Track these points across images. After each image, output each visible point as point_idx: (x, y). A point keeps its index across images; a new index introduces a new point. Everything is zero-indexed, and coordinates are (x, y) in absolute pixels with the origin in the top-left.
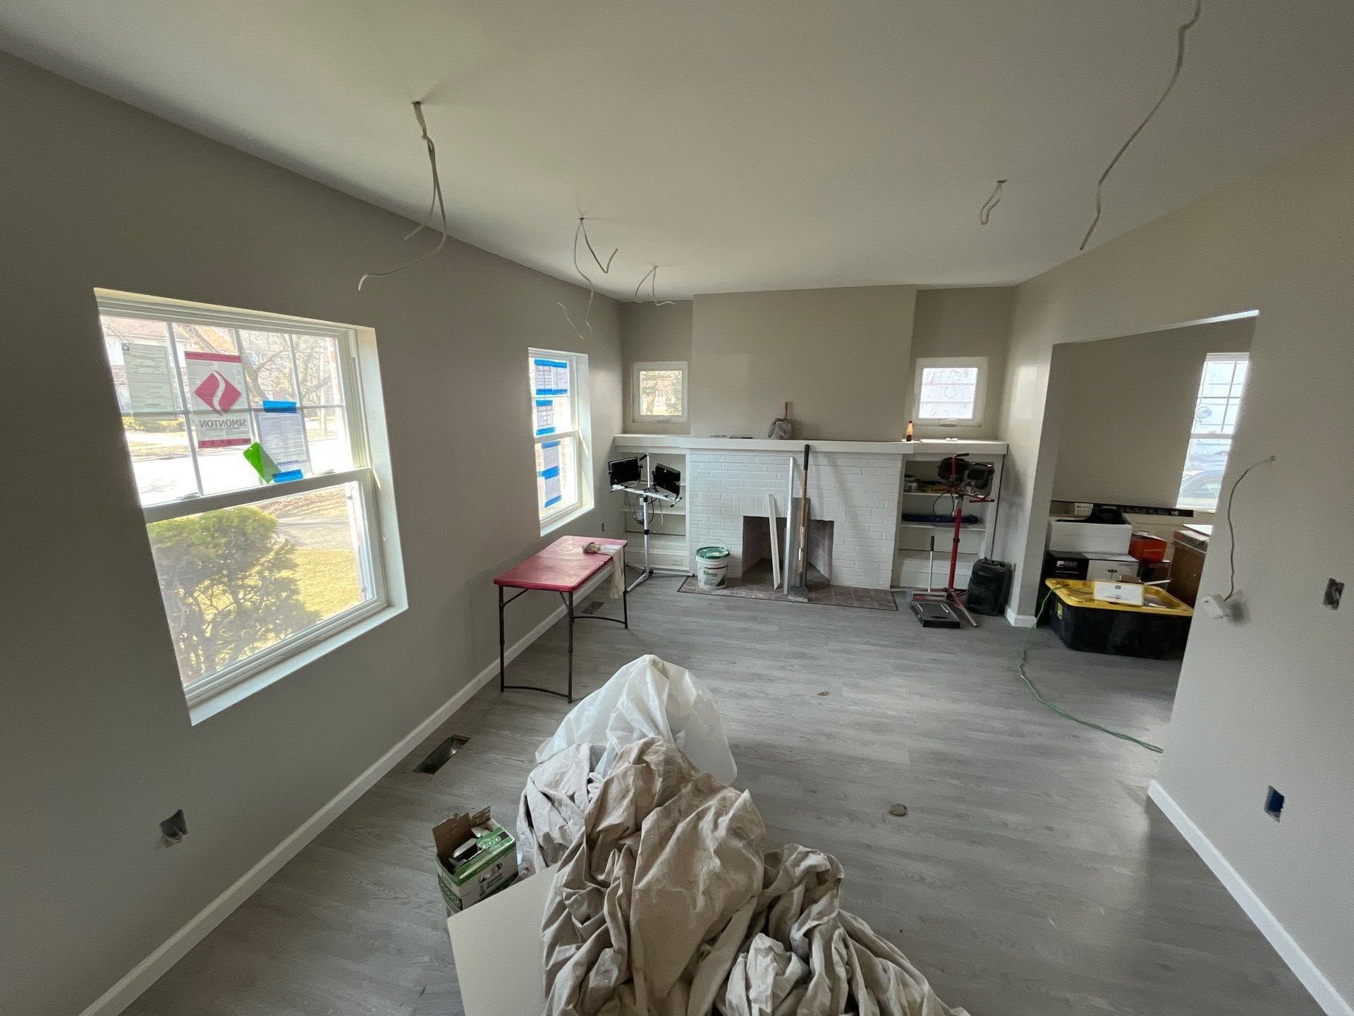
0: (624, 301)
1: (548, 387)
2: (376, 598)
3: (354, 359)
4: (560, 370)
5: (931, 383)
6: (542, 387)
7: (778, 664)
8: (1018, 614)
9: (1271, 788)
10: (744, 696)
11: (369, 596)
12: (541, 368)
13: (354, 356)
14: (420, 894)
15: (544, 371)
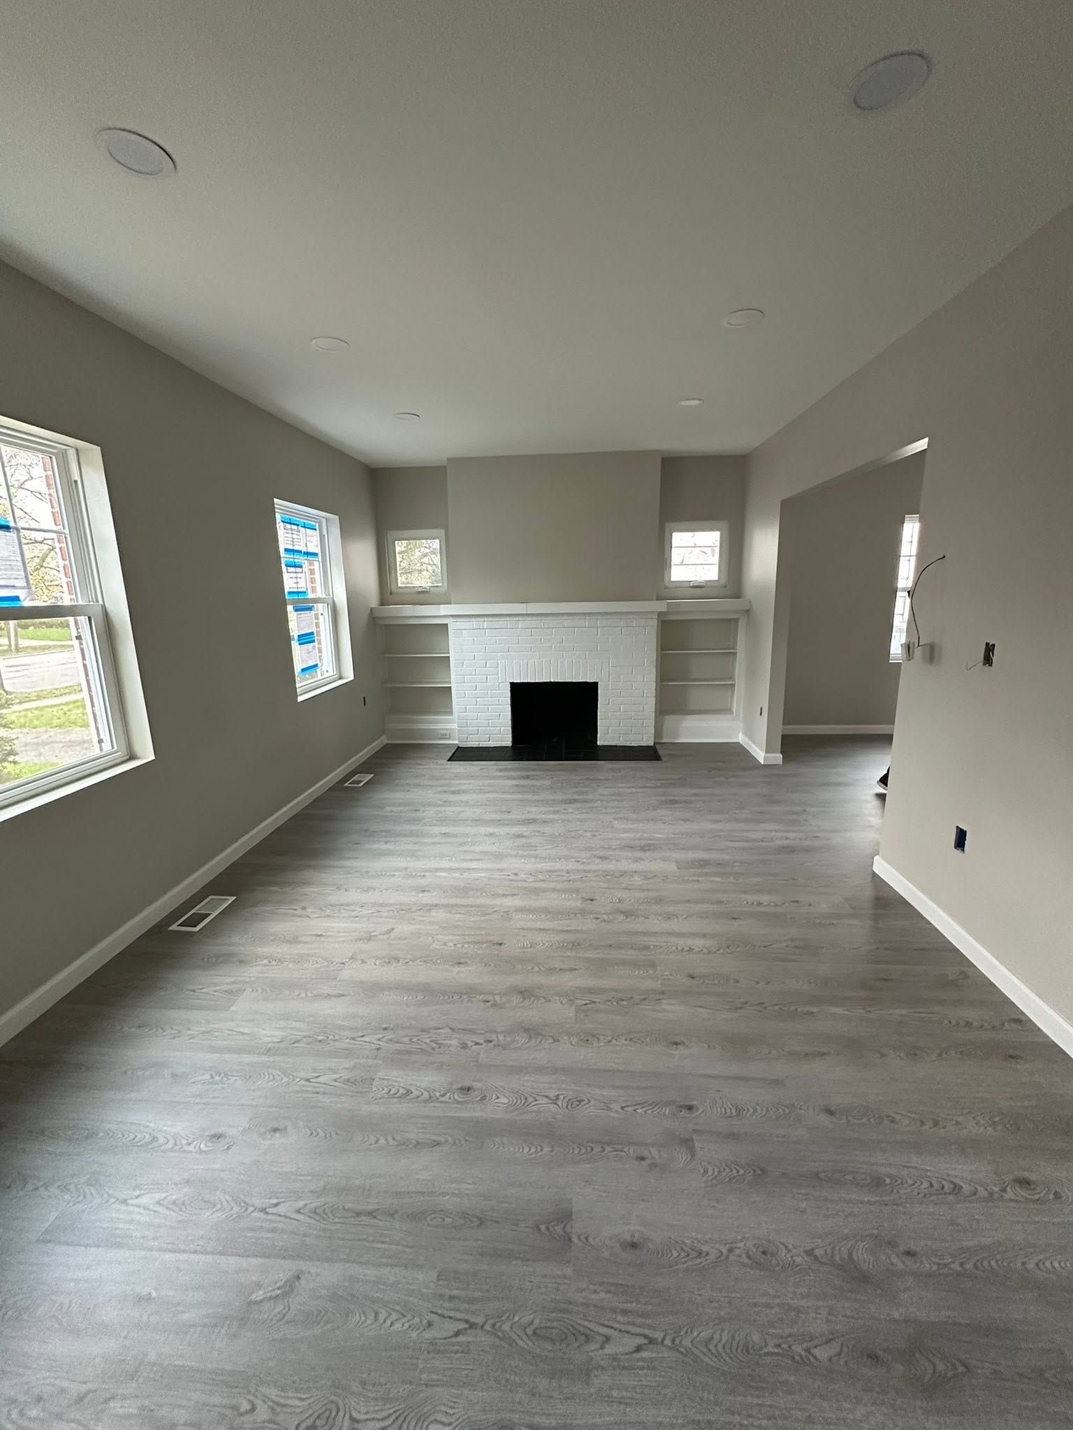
0: (373, 467)
1: (296, 548)
2: (116, 748)
3: (76, 482)
4: (310, 532)
5: (682, 564)
6: (290, 547)
7: (552, 809)
8: (766, 752)
9: (957, 827)
10: (520, 836)
11: (107, 747)
12: (288, 526)
13: (76, 479)
14: (192, 1028)
15: (292, 529)
